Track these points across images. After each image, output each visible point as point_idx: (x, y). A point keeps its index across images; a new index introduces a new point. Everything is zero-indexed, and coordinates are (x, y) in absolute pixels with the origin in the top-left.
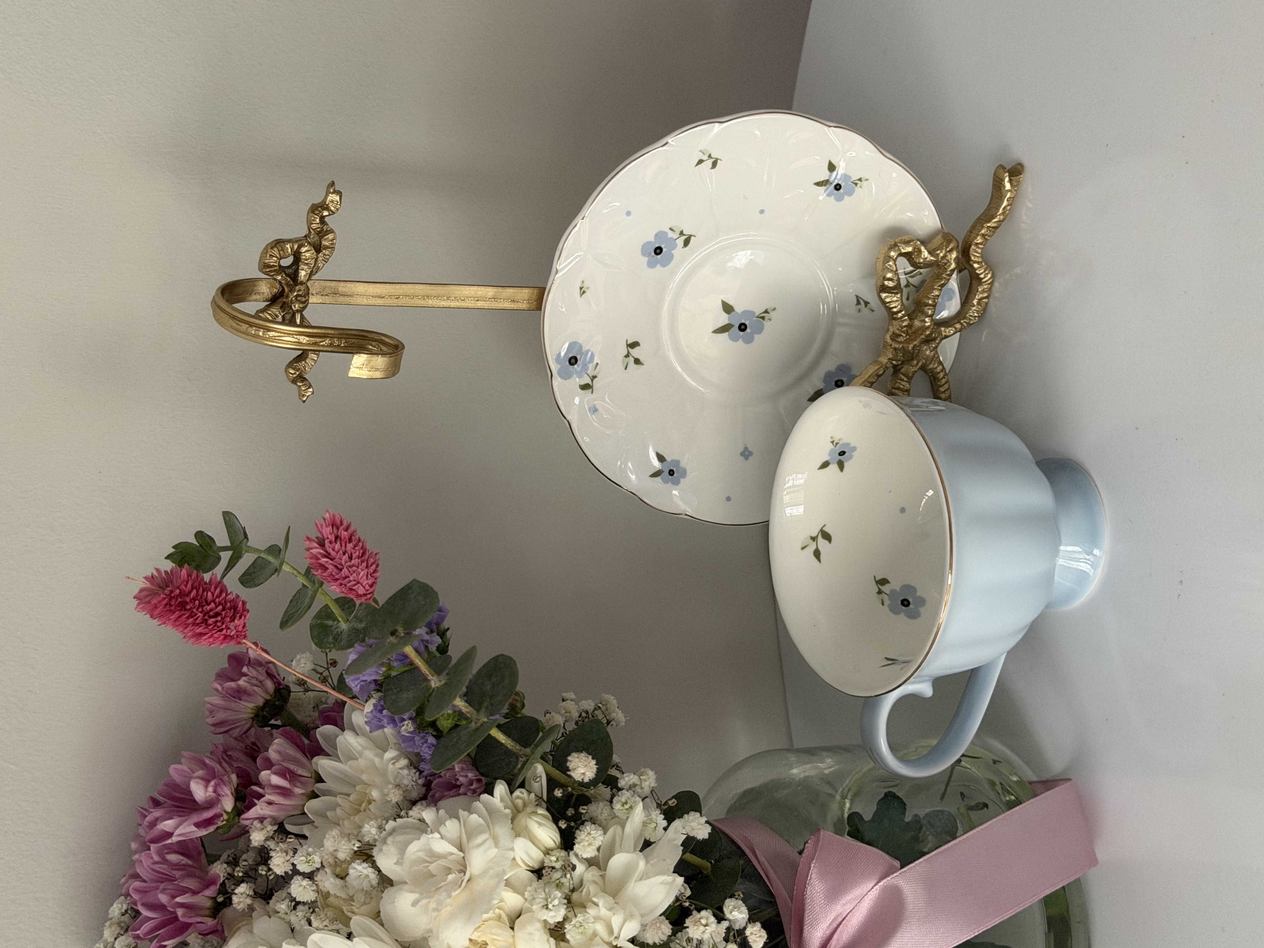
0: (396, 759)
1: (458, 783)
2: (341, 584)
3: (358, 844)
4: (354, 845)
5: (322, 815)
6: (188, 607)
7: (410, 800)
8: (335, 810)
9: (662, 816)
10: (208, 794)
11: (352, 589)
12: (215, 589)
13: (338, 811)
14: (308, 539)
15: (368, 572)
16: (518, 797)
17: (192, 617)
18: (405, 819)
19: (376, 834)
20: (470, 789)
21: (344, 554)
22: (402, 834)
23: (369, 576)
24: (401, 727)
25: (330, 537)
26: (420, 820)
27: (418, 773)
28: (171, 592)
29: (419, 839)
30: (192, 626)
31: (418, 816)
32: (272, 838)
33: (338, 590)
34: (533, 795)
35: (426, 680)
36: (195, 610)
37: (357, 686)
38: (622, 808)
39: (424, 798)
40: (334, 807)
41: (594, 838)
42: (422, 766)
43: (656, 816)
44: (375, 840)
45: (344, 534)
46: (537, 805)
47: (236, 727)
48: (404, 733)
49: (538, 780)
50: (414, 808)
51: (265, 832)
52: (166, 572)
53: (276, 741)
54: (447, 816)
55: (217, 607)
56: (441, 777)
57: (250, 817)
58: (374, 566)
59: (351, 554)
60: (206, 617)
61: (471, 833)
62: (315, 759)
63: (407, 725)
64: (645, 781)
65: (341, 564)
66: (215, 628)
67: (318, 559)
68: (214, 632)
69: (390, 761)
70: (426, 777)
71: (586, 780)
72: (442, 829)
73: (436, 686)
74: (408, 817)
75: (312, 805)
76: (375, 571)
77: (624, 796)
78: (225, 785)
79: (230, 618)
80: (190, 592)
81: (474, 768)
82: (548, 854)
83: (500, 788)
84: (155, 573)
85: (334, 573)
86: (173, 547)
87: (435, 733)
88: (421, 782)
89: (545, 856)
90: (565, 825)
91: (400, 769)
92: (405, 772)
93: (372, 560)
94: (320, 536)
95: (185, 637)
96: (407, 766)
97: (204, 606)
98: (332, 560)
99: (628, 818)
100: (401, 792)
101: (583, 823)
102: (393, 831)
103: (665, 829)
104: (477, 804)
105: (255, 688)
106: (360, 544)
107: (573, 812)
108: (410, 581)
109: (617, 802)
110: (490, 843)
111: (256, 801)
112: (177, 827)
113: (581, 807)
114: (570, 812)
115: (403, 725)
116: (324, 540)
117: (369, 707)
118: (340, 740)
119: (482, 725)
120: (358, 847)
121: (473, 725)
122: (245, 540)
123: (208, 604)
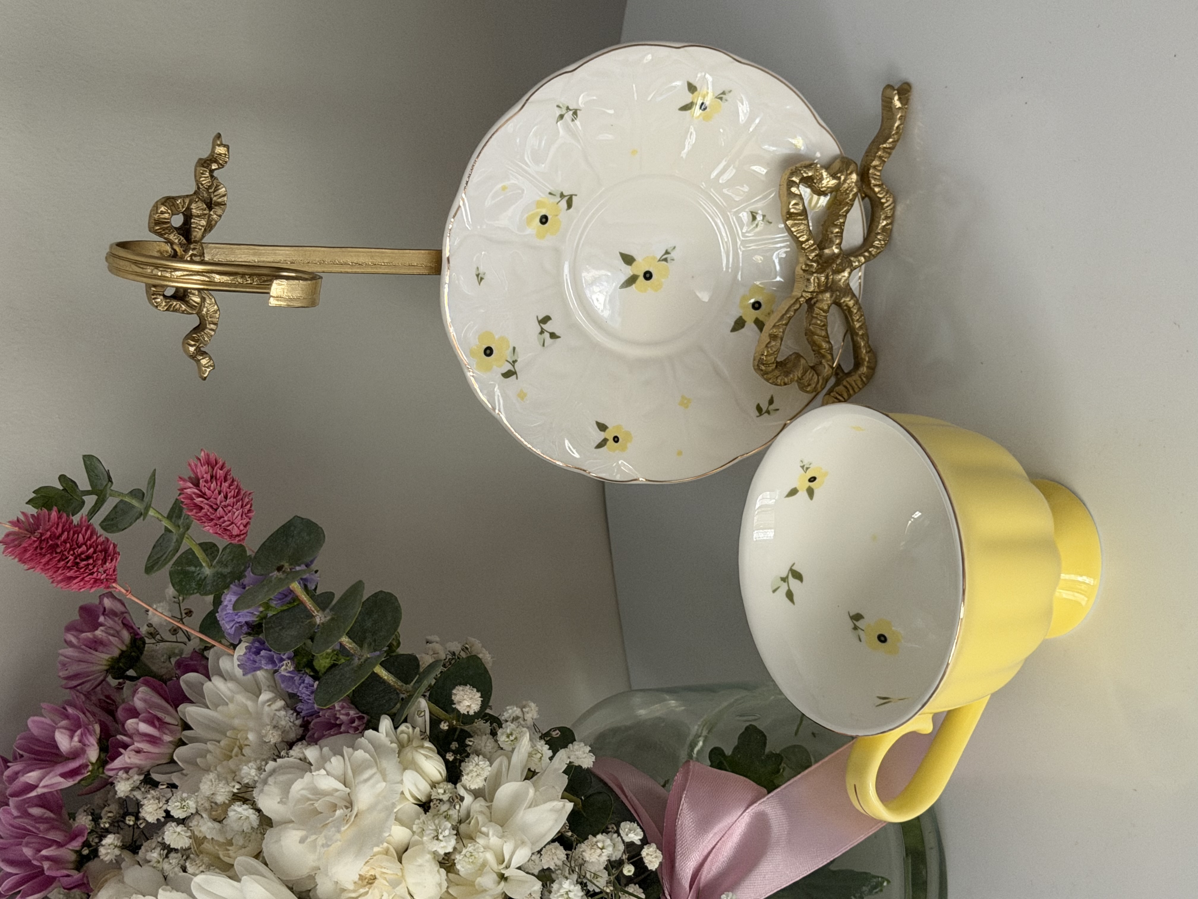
0: (272, 701)
1: (338, 722)
2: (216, 524)
3: (238, 786)
4: (234, 787)
5: (192, 762)
6: (58, 550)
7: (287, 742)
8: (206, 756)
9: (547, 747)
10: (73, 744)
11: (226, 530)
12: (86, 531)
13: (209, 757)
14: (181, 479)
15: (243, 512)
16: (402, 732)
17: (63, 560)
18: (286, 759)
19: (256, 775)
20: (351, 727)
21: (220, 493)
22: (283, 774)
23: (244, 516)
24: (280, 667)
25: (205, 476)
26: (300, 759)
27: (295, 714)
28: (42, 534)
29: (302, 777)
30: (63, 570)
31: (301, 756)
32: (138, 788)
33: (211, 531)
34: (417, 730)
35: (312, 617)
36: (66, 553)
37: (232, 628)
38: (507, 740)
39: (301, 739)
40: (203, 755)
41: (483, 769)
42: (300, 706)
43: (542, 747)
44: (255, 782)
45: (220, 473)
46: (423, 739)
47: (90, 680)
48: (283, 673)
49: (423, 714)
50: (294, 748)
51: (131, 781)
52: (33, 515)
53: (141, 689)
54: (331, 753)
55: (88, 550)
56: (319, 717)
57: (115, 767)
58: (249, 506)
59: (227, 493)
60: (78, 560)
61: (358, 769)
62: (181, 708)
63: (287, 665)
64: (528, 713)
65: (217, 504)
66: (87, 571)
67: (192, 499)
68: (85, 575)
69: (266, 703)
70: (304, 718)
71: (472, 713)
72: (328, 766)
73: (321, 622)
74: (288, 757)
75: (180, 753)
76: (249, 511)
77: (509, 727)
78: (91, 735)
79: (102, 560)
80: (60, 535)
81: (356, 708)
82: (435, 787)
83: (386, 723)
84: (22, 518)
85: (208, 513)
86: (34, 492)
87: (312, 674)
88: (298, 722)
89: (432, 789)
90: (453, 757)
91: (276, 710)
92: (283, 713)
93: (247, 500)
94: (193, 476)
95: (52, 582)
96: (284, 708)
97: (75, 549)
98: (207, 499)
99: (513, 749)
100: (280, 733)
101: (468, 756)
102: (273, 772)
103: (551, 759)
104: (362, 740)
105: (110, 638)
106: (236, 483)
107: (457, 746)
108: (292, 517)
109: (502, 734)
110: (378, 776)
111: (122, 750)
112: (41, 780)
113: (468, 739)
114: (454, 745)
115: (282, 666)
116: (198, 480)
117: (241, 650)
118: (208, 686)
119: (366, 660)
120: (238, 789)
121: (356, 662)
122: (110, 484)
123: (80, 547)
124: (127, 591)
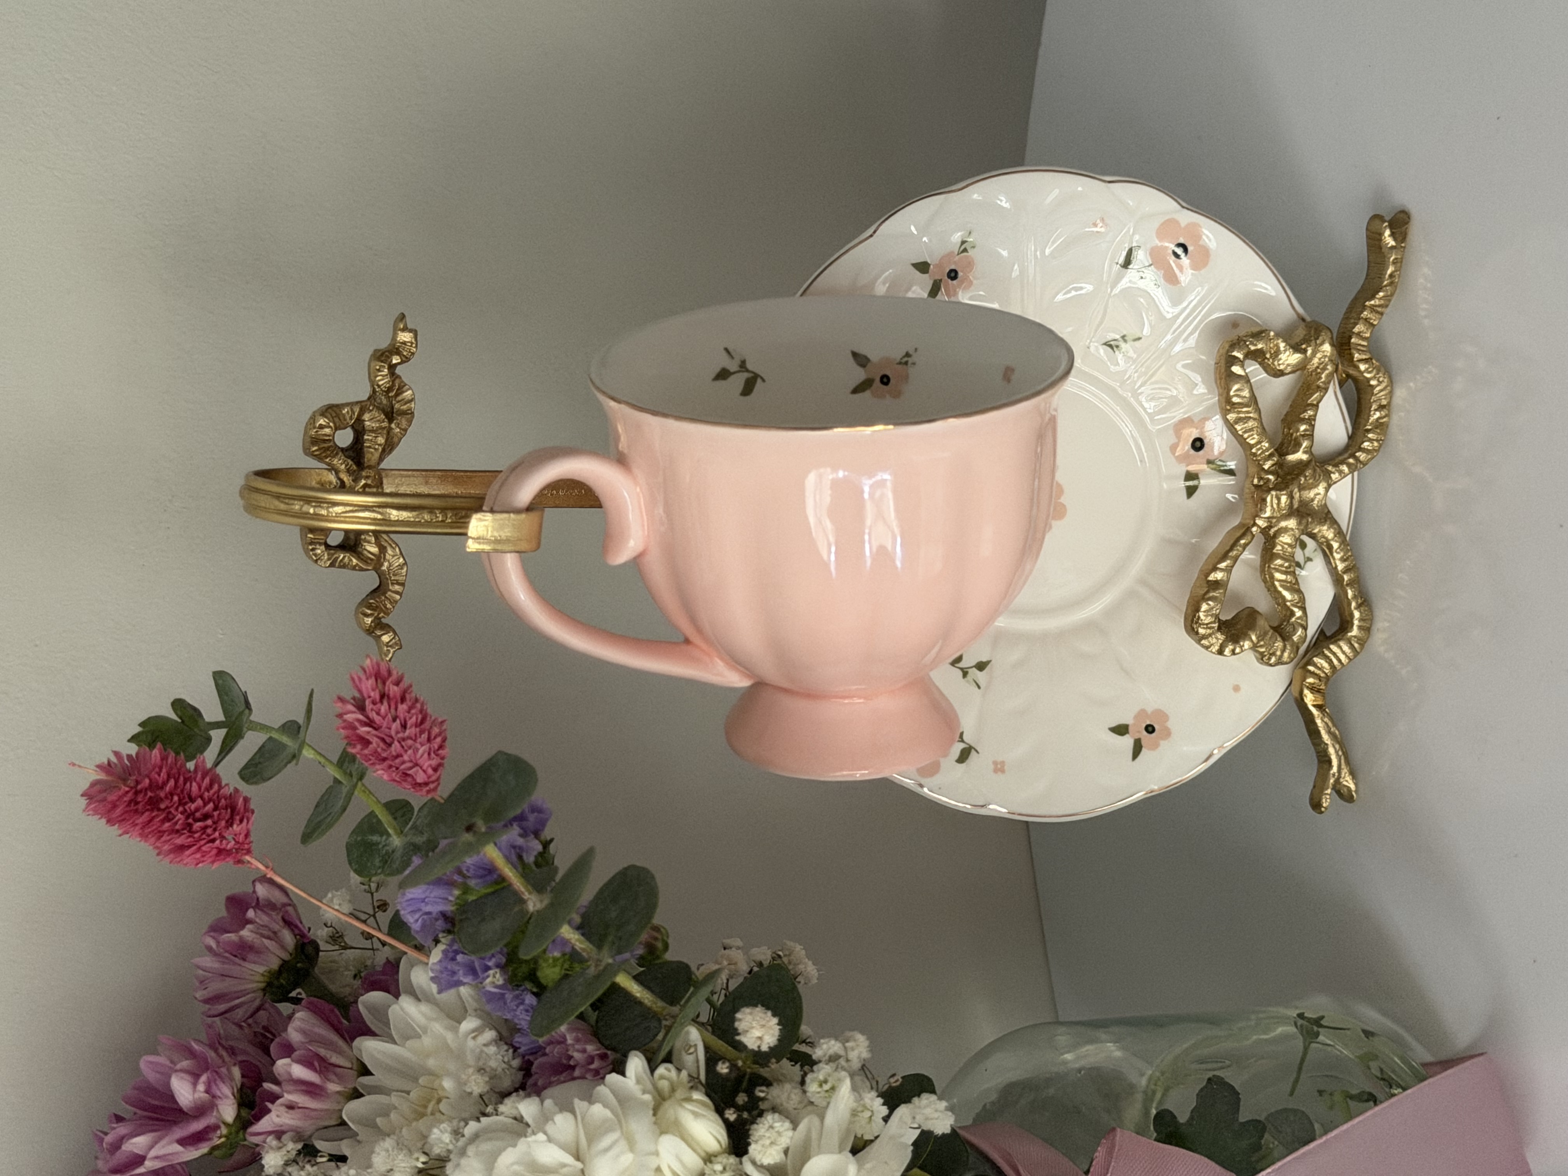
0: (478, 1031)
1: (572, 1063)
2: (391, 767)
3: (423, 1159)
4: (417, 1159)
5: (370, 1124)
6: (162, 806)
7: (497, 1093)
8: (389, 1114)
9: (880, 1101)
10: (196, 1096)
11: (406, 775)
12: (203, 778)
13: (393, 1116)
14: (341, 699)
15: (430, 749)
16: (662, 1077)
17: (169, 820)
18: (493, 1118)
19: (451, 1141)
20: (590, 1070)
21: (394, 720)
22: (490, 1139)
23: (433, 755)
24: (485, 979)
25: (372, 694)
26: (515, 1119)
27: (511, 1051)
28: (138, 783)
29: (515, 1146)
30: (170, 835)
31: (514, 1113)
32: (295, 1161)
33: (385, 777)
34: (684, 1073)
35: (523, 902)
36: (172, 810)
37: (417, 921)
38: (819, 1090)
39: (518, 1088)
40: (385, 1112)
41: (779, 1134)
42: (518, 1039)
43: (872, 1100)
44: (449, 1151)
45: (393, 690)
46: (692, 1088)
47: (243, 1004)
48: (489, 988)
49: (692, 1050)
50: (506, 1102)
51: (283, 1151)
52: (129, 757)
53: (298, 1018)
54: (557, 1109)
55: (205, 804)
56: (545, 1054)
57: (260, 1131)
58: (439, 740)
59: (405, 721)
60: (190, 821)
61: (593, 1134)
62: (357, 1042)
63: (494, 977)
64: (853, 1049)
65: (392, 737)
66: (205, 836)
67: (355, 728)
68: (203, 842)
69: (469, 1034)
70: (523, 1056)
71: (764, 1048)
72: (549, 1128)
73: (536, 908)
74: (497, 1115)
75: (352, 1110)
76: (441, 747)
77: (822, 1071)
78: (224, 1082)
79: (227, 822)
80: (165, 784)
81: (595, 1040)
82: (711, 1162)
83: (636, 1063)
84: (114, 759)
85: (379, 750)
86: (140, 725)
87: (535, 990)
88: (516, 1063)
89: (705, 1164)
90: (737, 1116)
91: (485, 1045)
92: (492, 1049)
93: (436, 730)
94: (357, 695)
95: (158, 854)
96: (496, 1041)
97: (186, 803)
98: (375, 729)
99: (829, 1103)
100: (487, 1079)
101: (761, 1114)
102: (476, 1137)
103: (886, 1119)
104: (602, 1089)
105: (265, 941)
106: (418, 705)
107: (746, 1099)
108: (494, 752)
109: (813, 1081)
110: (623, 1145)
111: (269, 1105)
112: (151, 1147)
113: (758, 1088)
114: (742, 1099)
115: (488, 976)
116: (364, 700)
117: (436, 955)
118: (395, 1010)
119: (606, 968)
120: (423, 1163)
121: (592, 971)
122: (247, 711)
123: (192, 800)
124: (267, 867)
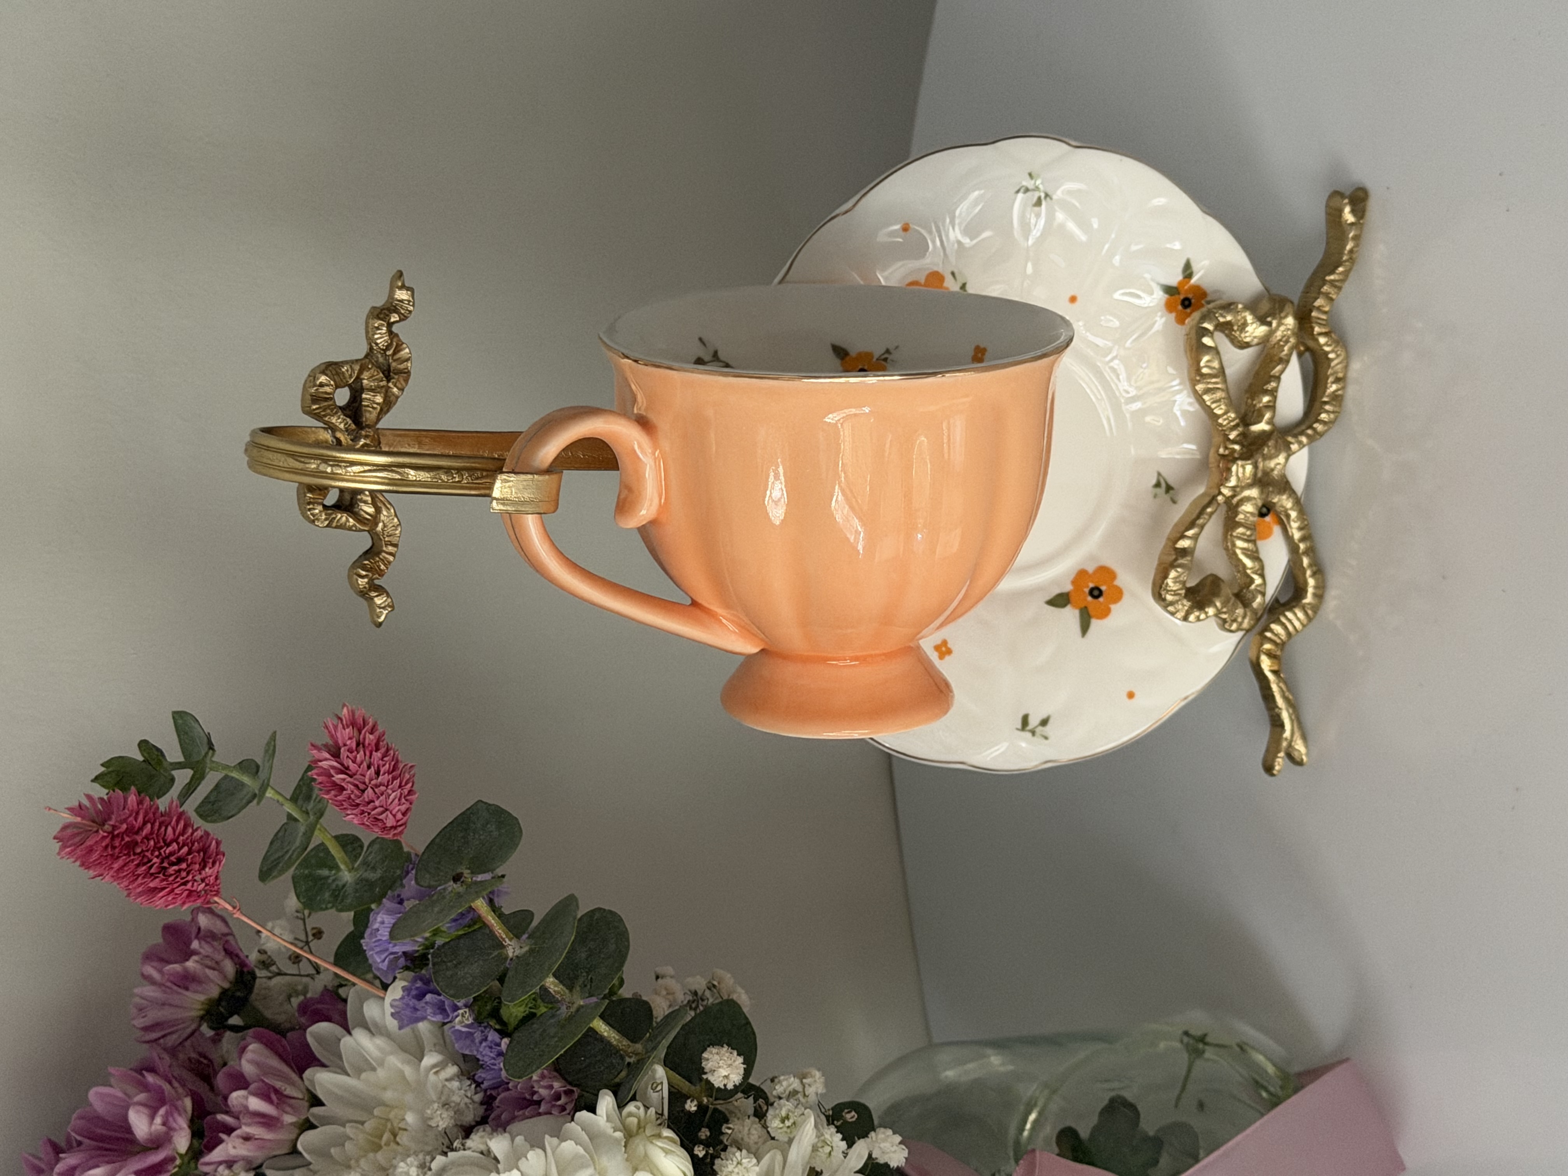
0: (440, 1067)
1: (535, 1098)
2: (363, 812)
5: (324, 1153)
6: (138, 850)
7: (461, 1126)
8: (343, 1145)
9: (840, 1136)
10: (154, 1128)
11: (376, 819)
12: (178, 822)
13: (348, 1146)
14: (314, 746)
15: (401, 794)
16: (630, 1115)
17: (144, 864)
18: (461, 1153)
20: (556, 1106)
21: (369, 767)
23: (403, 800)
24: (453, 1019)
25: (348, 742)
26: (482, 1153)
27: (473, 1086)
28: (114, 827)
30: (144, 878)
31: (483, 1147)
33: (355, 821)
34: (652, 1111)
35: (502, 947)
36: (148, 854)
37: (384, 961)
38: (781, 1125)
39: (483, 1121)
40: (340, 1143)
41: (748, 1170)
42: (480, 1074)
43: (831, 1135)
45: (370, 738)
46: (660, 1124)
47: (177, 1031)
48: (458, 1027)
49: (659, 1088)
50: (473, 1136)
52: (101, 799)
53: (251, 1047)
54: (527, 1145)
55: (180, 849)
56: (508, 1089)
57: (213, 1161)
58: (410, 785)
59: (378, 767)
61: (566, 1170)
62: (308, 1073)
63: (463, 1016)
64: (810, 1085)
65: (364, 783)
66: (178, 879)
67: (329, 775)
68: (176, 885)
69: (431, 1069)
70: (485, 1091)
71: (730, 1086)
72: (522, 1164)
73: (515, 954)
74: (464, 1149)
75: (307, 1140)
76: (410, 792)
77: (783, 1107)
78: (180, 1115)
79: (200, 864)
80: (141, 829)
81: (561, 1077)
83: (606, 1102)
84: (86, 802)
85: (352, 796)
86: (102, 765)
87: (497, 1027)
88: (478, 1097)
90: (704, 1153)
91: (447, 1080)
92: (456, 1084)
93: (407, 776)
94: (331, 742)
95: (128, 895)
96: (458, 1077)
97: (162, 847)
98: (351, 776)
99: (791, 1140)
100: (452, 1113)
101: (725, 1149)
104: (572, 1126)
105: (208, 971)
106: (392, 752)
107: (708, 1134)
108: (473, 802)
109: (775, 1117)
111: (223, 1136)
113: (725, 1126)
114: (704, 1133)
115: (457, 1016)
116: (339, 748)
117: (396, 992)
118: (347, 1042)
119: (578, 1010)
121: (564, 1012)
122: (211, 753)
123: (168, 845)
124: (234, 908)
